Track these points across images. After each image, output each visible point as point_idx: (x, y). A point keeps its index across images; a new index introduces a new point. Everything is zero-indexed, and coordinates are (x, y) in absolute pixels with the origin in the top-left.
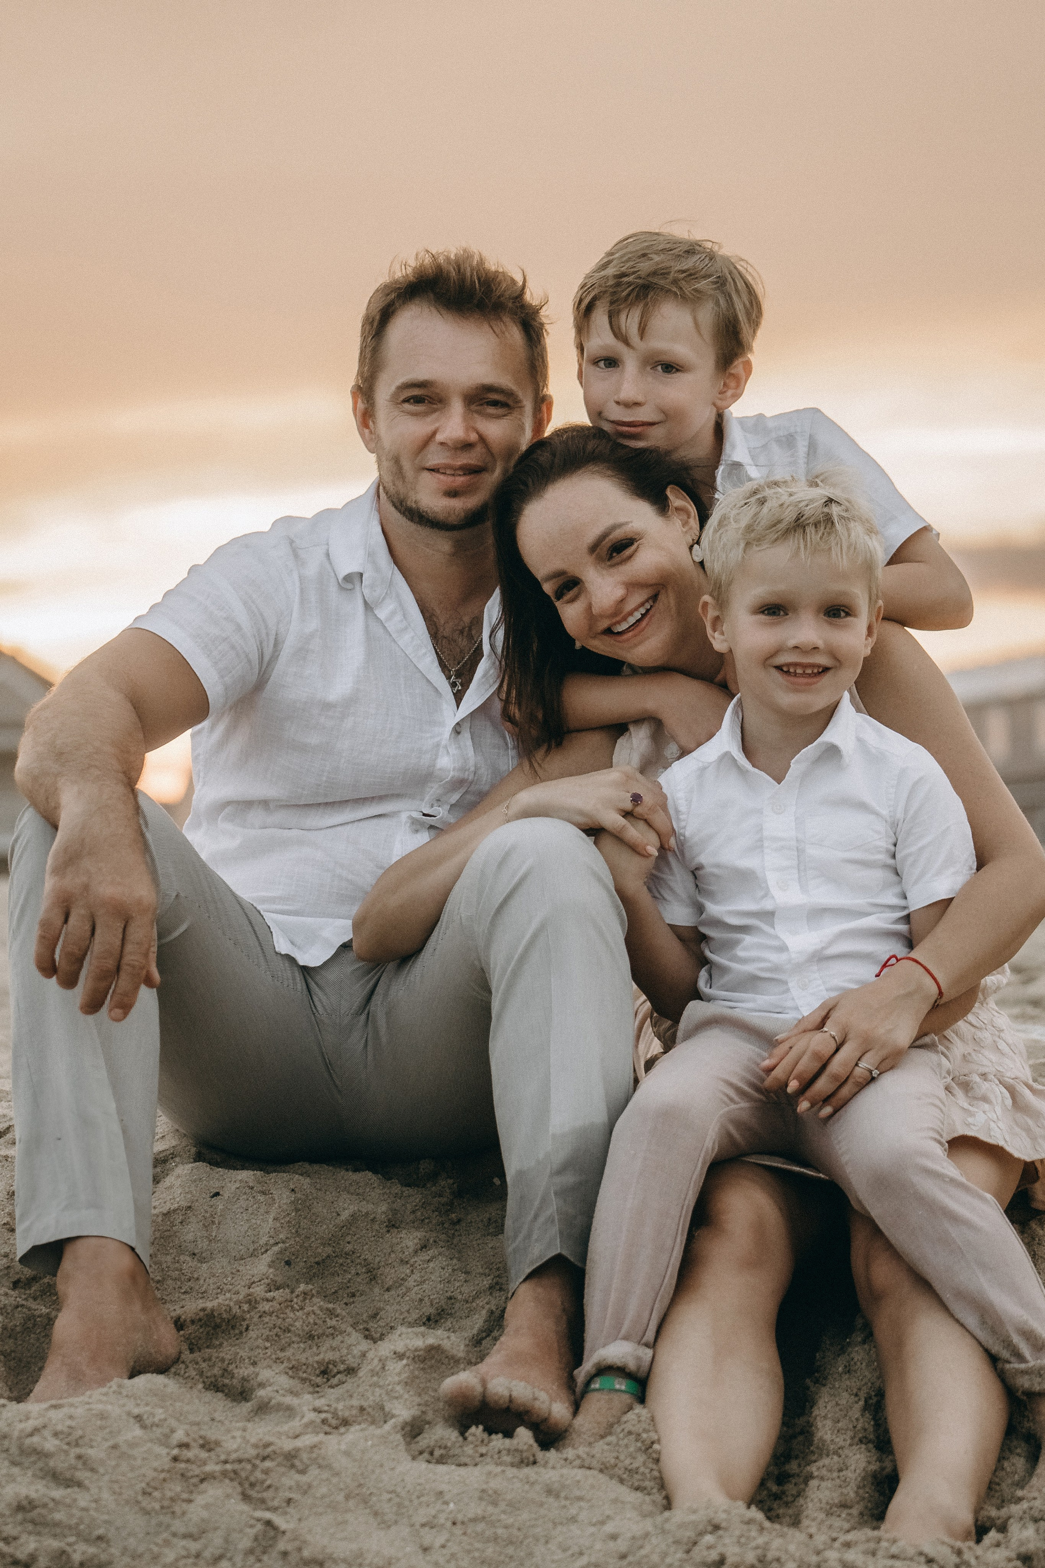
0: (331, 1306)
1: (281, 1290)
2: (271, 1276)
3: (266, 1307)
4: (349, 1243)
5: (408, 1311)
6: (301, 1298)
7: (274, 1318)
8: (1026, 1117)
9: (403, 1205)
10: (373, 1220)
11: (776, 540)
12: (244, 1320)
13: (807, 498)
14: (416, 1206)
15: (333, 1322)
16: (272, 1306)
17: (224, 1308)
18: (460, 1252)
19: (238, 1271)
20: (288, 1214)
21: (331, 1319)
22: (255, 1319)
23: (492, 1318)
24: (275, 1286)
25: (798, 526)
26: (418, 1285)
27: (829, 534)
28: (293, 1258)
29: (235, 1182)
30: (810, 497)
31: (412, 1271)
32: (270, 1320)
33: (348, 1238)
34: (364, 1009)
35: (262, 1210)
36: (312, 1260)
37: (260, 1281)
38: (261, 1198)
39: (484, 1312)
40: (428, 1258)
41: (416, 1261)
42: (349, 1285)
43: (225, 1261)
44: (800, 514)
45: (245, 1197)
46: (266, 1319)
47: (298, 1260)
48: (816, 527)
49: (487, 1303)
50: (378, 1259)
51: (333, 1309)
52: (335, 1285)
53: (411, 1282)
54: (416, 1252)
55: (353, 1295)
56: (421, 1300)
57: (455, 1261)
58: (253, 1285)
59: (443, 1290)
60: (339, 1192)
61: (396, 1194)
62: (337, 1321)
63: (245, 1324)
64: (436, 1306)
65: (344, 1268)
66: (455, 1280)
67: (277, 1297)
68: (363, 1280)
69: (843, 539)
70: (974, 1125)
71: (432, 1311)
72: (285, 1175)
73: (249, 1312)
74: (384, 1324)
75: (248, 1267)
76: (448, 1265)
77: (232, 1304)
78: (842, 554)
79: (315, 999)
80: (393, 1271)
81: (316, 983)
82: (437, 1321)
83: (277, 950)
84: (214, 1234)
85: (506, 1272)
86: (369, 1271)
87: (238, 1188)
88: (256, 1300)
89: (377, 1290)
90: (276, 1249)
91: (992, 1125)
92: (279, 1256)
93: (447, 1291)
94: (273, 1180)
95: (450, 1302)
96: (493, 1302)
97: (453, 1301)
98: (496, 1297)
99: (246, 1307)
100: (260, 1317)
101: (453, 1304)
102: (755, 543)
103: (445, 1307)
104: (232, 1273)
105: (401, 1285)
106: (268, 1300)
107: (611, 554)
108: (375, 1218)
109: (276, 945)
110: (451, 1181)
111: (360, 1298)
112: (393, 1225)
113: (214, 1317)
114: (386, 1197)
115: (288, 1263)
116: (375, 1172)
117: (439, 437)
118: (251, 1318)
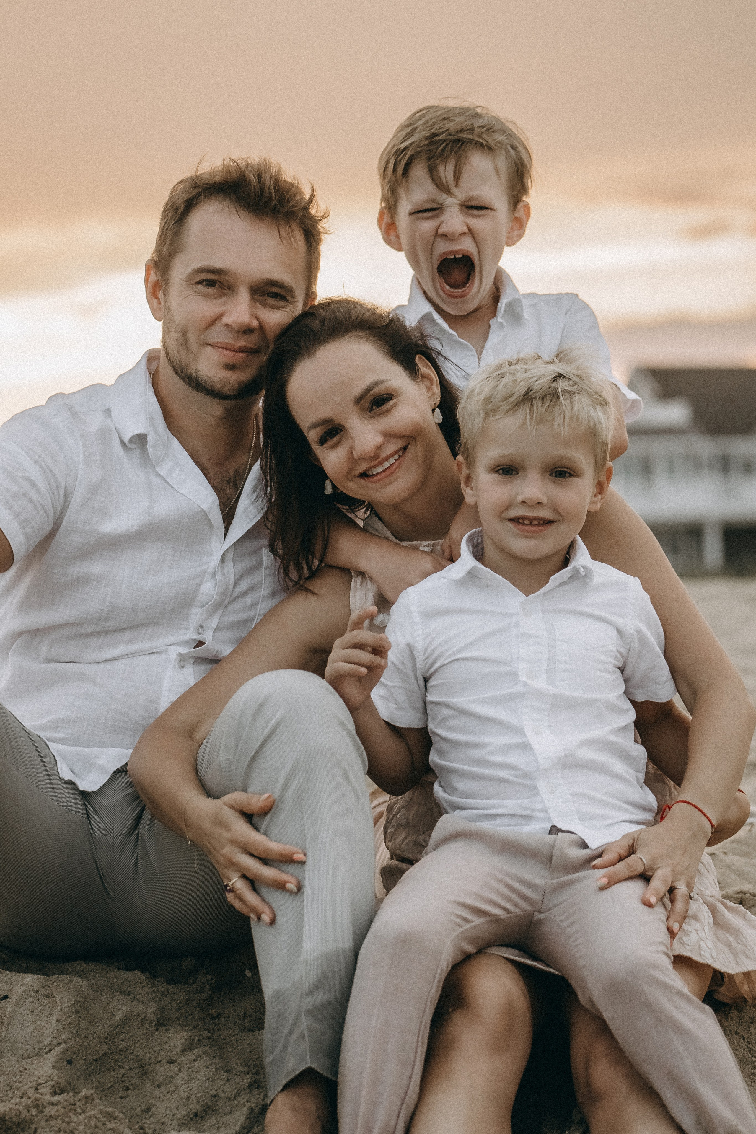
0: (110, 1110)
1: (65, 1094)
2: (56, 1078)
3: (51, 1111)
4: (122, 1040)
5: (177, 1108)
6: (83, 1102)
7: (59, 1122)
8: (727, 935)
9: (169, 1003)
10: (144, 1020)
11: (508, 411)
12: (32, 1123)
13: (538, 374)
14: (180, 1003)
15: (112, 1125)
16: (57, 1111)
17: (15, 1112)
18: (220, 1048)
19: (26, 1069)
20: (69, 1017)
21: (110, 1121)
22: (43, 1123)
23: (252, 1115)
24: (59, 1090)
25: (527, 399)
26: (185, 1083)
27: (554, 406)
28: (74, 1056)
29: (22, 985)
30: (542, 373)
31: (180, 1069)
32: (56, 1124)
33: (122, 1037)
34: (135, 829)
35: (46, 1013)
36: (91, 1057)
37: (46, 1082)
38: (45, 1001)
39: (245, 1110)
40: (194, 1057)
41: (183, 1060)
42: (123, 1079)
43: (13, 1060)
44: (529, 388)
45: (31, 999)
46: (52, 1123)
47: (79, 1058)
48: (543, 400)
49: (248, 1101)
50: (148, 1055)
51: (112, 1112)
52: (111, 1080)
53: (179, 1080)
54: (183, 1051)
55: (128, 1089)
56: (188, 1098)
57: (217, 1060)
58: (40, 1087)
59: (208, 1088)
60: (113, 993)
61: (163, 992)
62: (115, 1123)
63: (33, 1127)
64: (203, 1103)
65: (119, 1064)
66: (218, 1079)
67: (62, 1101)
68: (135, 1074)
69: (566, 411)
70: (688, 945)
71: (199, 1108)
72: (65, 977)
73: (37, 1116)
74: (156, 1121)
75: (34, 1066)
76: (211, 1065)
77: (21, 1108)
78: (564, 423)
79: (92, 822)
80: (162, 1069)
81: (92, 807)
82: (202, 1117)
83: (61, 776)
84: (3, 1035)
85: (262, 1069)
86: (141, 1066)
87: (24, 992)
88: (43, 1105)
89: (148, 1086)
90: (59, 1049)
91: (703, 944)
92: (61, 1056)
93: (211, 1090)
94: (55, 984)
95: (214, 1099)
96: (253, 1100)
97: (217, 1098)
98: (255, 1095)
99: (34, 1111)
100: (47, 1120)
101: (217, 1101)
102: (492, 413)
103: (210, 1104)
104: (20, 1071)
105: (170, 1082)
106: (53, 1104)
107: (372, 407)
108: (145, 1017)
109: (59, 771)
110: (209, 977)
111: (133, 1092)
112: (161, 1024)
113: (6, 1120)
114: (154, 995)
115: (70, 1062)
116: (143, 971)
117: (226, 320)
118: (39, 1121)
